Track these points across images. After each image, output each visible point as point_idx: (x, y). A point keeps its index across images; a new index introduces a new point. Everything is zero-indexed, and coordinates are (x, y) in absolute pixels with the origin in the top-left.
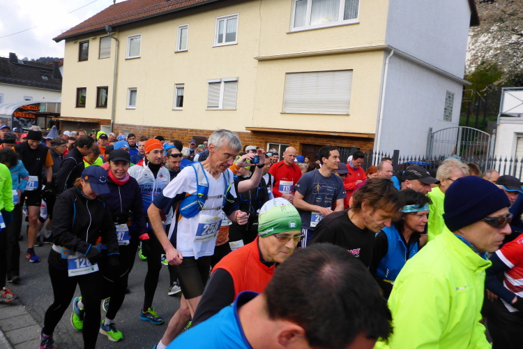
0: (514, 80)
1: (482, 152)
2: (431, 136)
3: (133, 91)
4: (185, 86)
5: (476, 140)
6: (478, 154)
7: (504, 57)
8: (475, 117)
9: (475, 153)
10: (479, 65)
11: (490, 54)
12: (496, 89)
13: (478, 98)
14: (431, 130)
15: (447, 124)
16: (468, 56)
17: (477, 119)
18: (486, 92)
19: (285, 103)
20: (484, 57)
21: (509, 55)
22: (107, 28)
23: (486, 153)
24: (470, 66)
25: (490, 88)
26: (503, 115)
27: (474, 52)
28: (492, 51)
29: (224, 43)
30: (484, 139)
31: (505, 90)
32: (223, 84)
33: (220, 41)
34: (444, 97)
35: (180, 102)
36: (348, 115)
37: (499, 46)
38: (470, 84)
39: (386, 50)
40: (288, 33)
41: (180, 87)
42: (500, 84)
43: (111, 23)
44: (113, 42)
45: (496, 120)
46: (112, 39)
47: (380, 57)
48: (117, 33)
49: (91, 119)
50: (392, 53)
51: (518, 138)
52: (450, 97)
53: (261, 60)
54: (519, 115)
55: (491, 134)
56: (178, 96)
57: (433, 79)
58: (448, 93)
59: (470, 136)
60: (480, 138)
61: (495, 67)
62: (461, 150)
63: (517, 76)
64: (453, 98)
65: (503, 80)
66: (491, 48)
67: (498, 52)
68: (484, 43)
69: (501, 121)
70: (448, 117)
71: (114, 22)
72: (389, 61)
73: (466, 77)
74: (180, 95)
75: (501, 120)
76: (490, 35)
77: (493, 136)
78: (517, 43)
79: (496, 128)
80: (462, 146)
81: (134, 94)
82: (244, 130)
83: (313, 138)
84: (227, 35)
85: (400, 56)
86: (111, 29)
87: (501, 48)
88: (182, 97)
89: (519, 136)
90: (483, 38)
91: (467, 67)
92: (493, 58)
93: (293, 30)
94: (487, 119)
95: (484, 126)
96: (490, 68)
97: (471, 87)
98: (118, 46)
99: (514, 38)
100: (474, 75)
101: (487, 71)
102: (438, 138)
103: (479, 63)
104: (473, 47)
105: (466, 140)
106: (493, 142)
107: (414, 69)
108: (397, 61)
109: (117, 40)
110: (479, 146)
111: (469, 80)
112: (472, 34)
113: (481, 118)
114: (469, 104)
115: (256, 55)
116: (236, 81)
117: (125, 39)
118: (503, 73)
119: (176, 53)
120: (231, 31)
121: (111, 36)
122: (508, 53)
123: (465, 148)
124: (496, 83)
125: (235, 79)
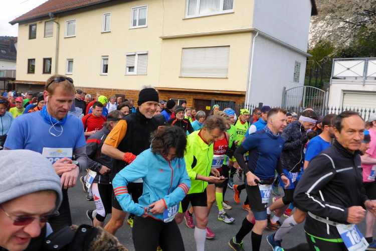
0: (341, 53)
1: (320, 104)
2: (285, 93)
3: (71, 61)
4: (109, 58)
5: (316, 96)
6: (317, 105)
7: (334, 37)
8: (315, 79)
9: (315, 105)
10: (318, 43)
11: (325, 35)
13: (317, 66)
14: (285, 88)
15: (296, 84)
16: (310, 37)
17: (316, 81)
18: (323, 61)
19: (182, 70)
20: (321, 37)
21: (338, 36)
22: (50, 15)
23: (322, 104)
24: (311, 44)
25: (326, 59)
26: (334, 78)
27: (314, 34)
28: (326, 33)
29: (137, 26)
30: (321, 95)
31: (335, 60)
32: (137, 56)
33: (134, 24)
34: (293, 65)
35: (106, 69)
36: (227, 78)
37: (331, 29)
38: (312, 56)
39: (253, 32)
40: (183, 20)
41: (106, 58)
42: (332, 56)
43: (53, 11)
44: (55, 25)
45: (329, 81)
46: (54, 23)
47: (249, 37)
48: (58, 18)
49: (39, 82)
50: (257, 34)
51: (344, 94)
52: (298, 65)
53: (165, 39)
54: (345, 78)
55: (326, 91)
56: (104, 65)
57: (286, 53)
58: (296, 62)
59: (311, 93)
60: (318, 94)
61: (328, 44)
62: (306, 102)
63: (343, 50)
64: (300, 66)
65: (334, 53)
66: (325, 31)
67: (331, 33)
68: (321, 27)
70: (296, 79)
71: (55, 10)
72: (255, 40)
73: (308, 52)
74: (105, 64)
75: (333, 81)
76: (325, 21)
77: (327, 92)
78: (343, 27)
79: (329, 87)
80: (306, 100)
81: (71, 63)
83: (202, 95)
84: (139, 20)
85: (263, 36)
86: (53, 15)
87: (332, 31)
88: (107, 66)
89: (345, 92)
90: (320, 24)
92: (327, 38)
93: (187, 17)
94: (323, 81)
95: (321, 86)
96: (325, 45)
97: (312, 58)
98: (59, 28)
99: (342, 24)
100: (314, 50)
101: (323, 47)
102: (290, 94)
104: (313, 30)
105: (309, 95)
106: (327, 97)
107: (273, 45)
108: (262, 42)
109: (58, 23)
110: (318, 100)
111: (310, 53)
112: (313, 21)
113: (319, 80)
114: (311, 70)
115: (161, 35)
116: (147, 54)
117: (64, 23)
118: (334, 48)
119: (102, 33)
120: (142, 17)
121: (53, 21)
122: (337, 35)
123: (308, 101)
124: (329, 56)
125: (145, 53)
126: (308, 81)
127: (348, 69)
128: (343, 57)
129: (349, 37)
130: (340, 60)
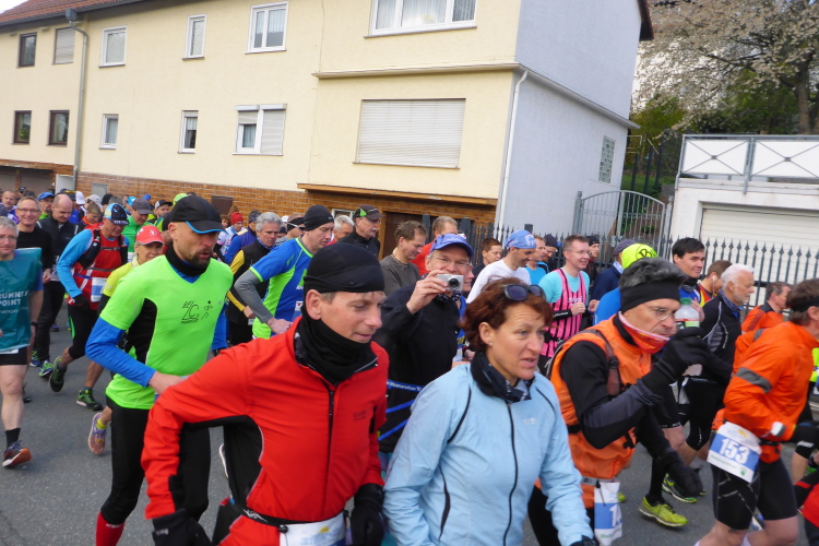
0: (700, 124)
1: (653, 230)
2: (580, 204)
3: (112, 120)
4: (199, 115)
5: (645, 212)
6: (647, 232)
7: (687, 88)
8: (644, 177)
9: (643, 231)
10: (652, 100)
11: (668, 83)
12: (676, 136)
13: (649, 150)
14: (580, 194)
15: (603, 187)
16: (637, 85)
17: (647, 180)
18: (661, 139)
19: (360, 147)
20: (659, 87)
21: (695, 86)
22: (68, 15)
23: (658, 231)
24: (638, 100)
25: (667, 134)
26: (684, 176)
27: (644, 79)
28: (670, 79)
29: (264, 48)
30: (655, 210)
31: (687, 138)
32: (261, 113)
33: (258, 43)
34: (600, 146)
35: (191, 139)
36: (457, 169)
37: (680, 72)
38: (639, 127)
39: (516, 71)
40: (366, 38)
41: (191, 116)
42: (680, 128)
43: (74, 6)
44: (78, 38)
45: (674, 182)
46: (77, 33)
47: (507, 81)
48: (85, 22)
49: (39, 163)
50: (525, 76)
51: (704, 210)
52: (609, 146)
53: (324, 78)
54: (706, 177)
55: (667, 203)
56: (188, 131)
57: (585, 118)
58: (606, 140)
59: (636, 205)
60: (650, 209)
61: (673, 103)
62: (623, 226)
63: (704, 117)
64: (613, 148)
65: (685, 123)
66: (669, 75)
67: (680, 80)
68: (660, 66)
69: (681, 185)
70: (605, 175)
71: (81, 5)
72: (521, 88)
73: (632, 117)
74: (190, 128)
75: (681, 183)
76: (668, 54)
77: (669, 206)
78: (706, 69)
79: (673, 194)
80: (624, 220)
81: (113, 124)
82: (294, 188)
83: (403, 203)
84: (269, 35)
85: (536, 81)
86: (75, 16)
87: (683, 75)
88: (194, 132)
89: (706, 206)
90: (657, 59)
91: (635, 102)
92: (671, 89)
93: (375, 32)
94: (661, 180)
95: (656, 191)
96: (667, 105)
97: (639, 132)
98: (87, 44)
99: (703, 61)
100: (644, 113)
101: (663, 108)
102: (590, 207)
103: (652, 96)
104: (643, 72)
105: (630, 211)
106: (668, 215)
107: (557, 101)
108: (532, 89)
109: (85, 34)
110: (649, 221)
111: (636, 121)
112: (643, 52)
113: (652, 179)
114: (636, 157)
115: (316, 69)
116: (283, 110)
117: (99, 33)
118: (686, 112)
119: (185, 60)
120: (275, 29)
121: (75, 28)
122: (693, 84)
123: (629, 222)
124: (675, 127)
125: (280, 107)
126: (630, 179)
127: (714, 157)
128: (704, 132)
129: (718, 88)
130: (696, 138)
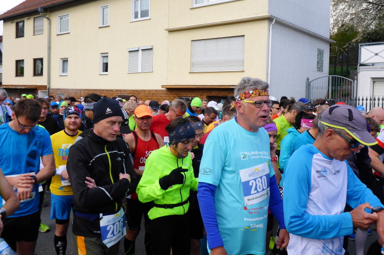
0: (367, 38)
1: (348, 94)
2: (308, 84)
3: (65, 61)
4: (109, 55)
5: (343, 85)
6: (345, 96)
7: (358, 20)
8: (340, 68)
9: (343, 96)
10: (340, 28)
11: (348, 18)
12: (355, 45)
13: (341, 53)
14: (308, 79)
15: (319, 74)
16: (332, 21)
17: (342, 69)
18: (346, 47)
19: (192, 64)
20: (343, 21)
21: (362, 19)
23: (351, 95)
24: (333, 28)
25: (350, 44)
26: (361, 65)
27: (335, 17)
28: (348, 16)
29: (139, 18)
30: (348, 84)
31: (361, 45)
32: (140, 51)
33: (136, 17)
34: (316, 53)
35: (106, 68)
36: (243, 71)
37: (354, 12)
38: (335, 42)
39: (269, 19)
40: (191, 9)
41: (105, 56)
42: (356, 41)
44: (45, 21)
45: (357, 69)
46: (45, 19)
47: (265, 24)
49: (33, 86)
50: (274, 21)
51: (374, 82)
52: (320, 53)
53: (171, 31)
54: (373, 64)
56: (104, 64)
57: (307, 40)
58: (319, 50)
59: (338, 83)
60: (346, 84)
61: (352, 29)
62: (332, 94)
63: (368, 34)
64: (323, 54)
65: (359, 38)
66: (348, 14)
67: (354, 16)
68: (343, 10)
69: (360, 70)
70: (320, 68)
71: (46, 5)
72: (272, 28)
73: (331, 37)
74: (105, 62)
76: (346, 4)
77: (355, 81)
78: (367, 9)
79: (357, 75)
80: (332, 91)
81: (65, 63)
82: (160, 88)
83: (217, 91)
84: (142, 12)
85: (281, 23)
86: (43, 10)
87: (355, 14)
88: (107, 64)
89: (375, 80)
90: (341, 6)
91: (331, 29)
92: (350, 21)
93: (195, 6)
94: (349, 68)
95: (347, 74)
96: (348, 30)
97: (335, 44)
98: (50, 24)
99: (365, 5)
100: (337, 35)
101: (346, 31)
102: (314, 86)
103: (340, 26)
104: (334, 14)
105: (335, 86)
106: (355, 86)
107: (292, 33)
108: (280, 29)
109: (48, 19)
110: (345, 90)
111: (333, 39)
112: (333, 3)
113: (345, 68)
114: (335, 58)
115: (167, 27)
117: (56, 18)
118: (359, 32)
119: (100, 28)
120: (144, 9)
121: (43, 16)
122: (361, 17)
123: (335, 92)
124: (354, 41)
125: (150, 48)
126: (333, 69)
127: (377, 54)
128: (369, 42)
129: (374, 19)
130: (366, 45)
